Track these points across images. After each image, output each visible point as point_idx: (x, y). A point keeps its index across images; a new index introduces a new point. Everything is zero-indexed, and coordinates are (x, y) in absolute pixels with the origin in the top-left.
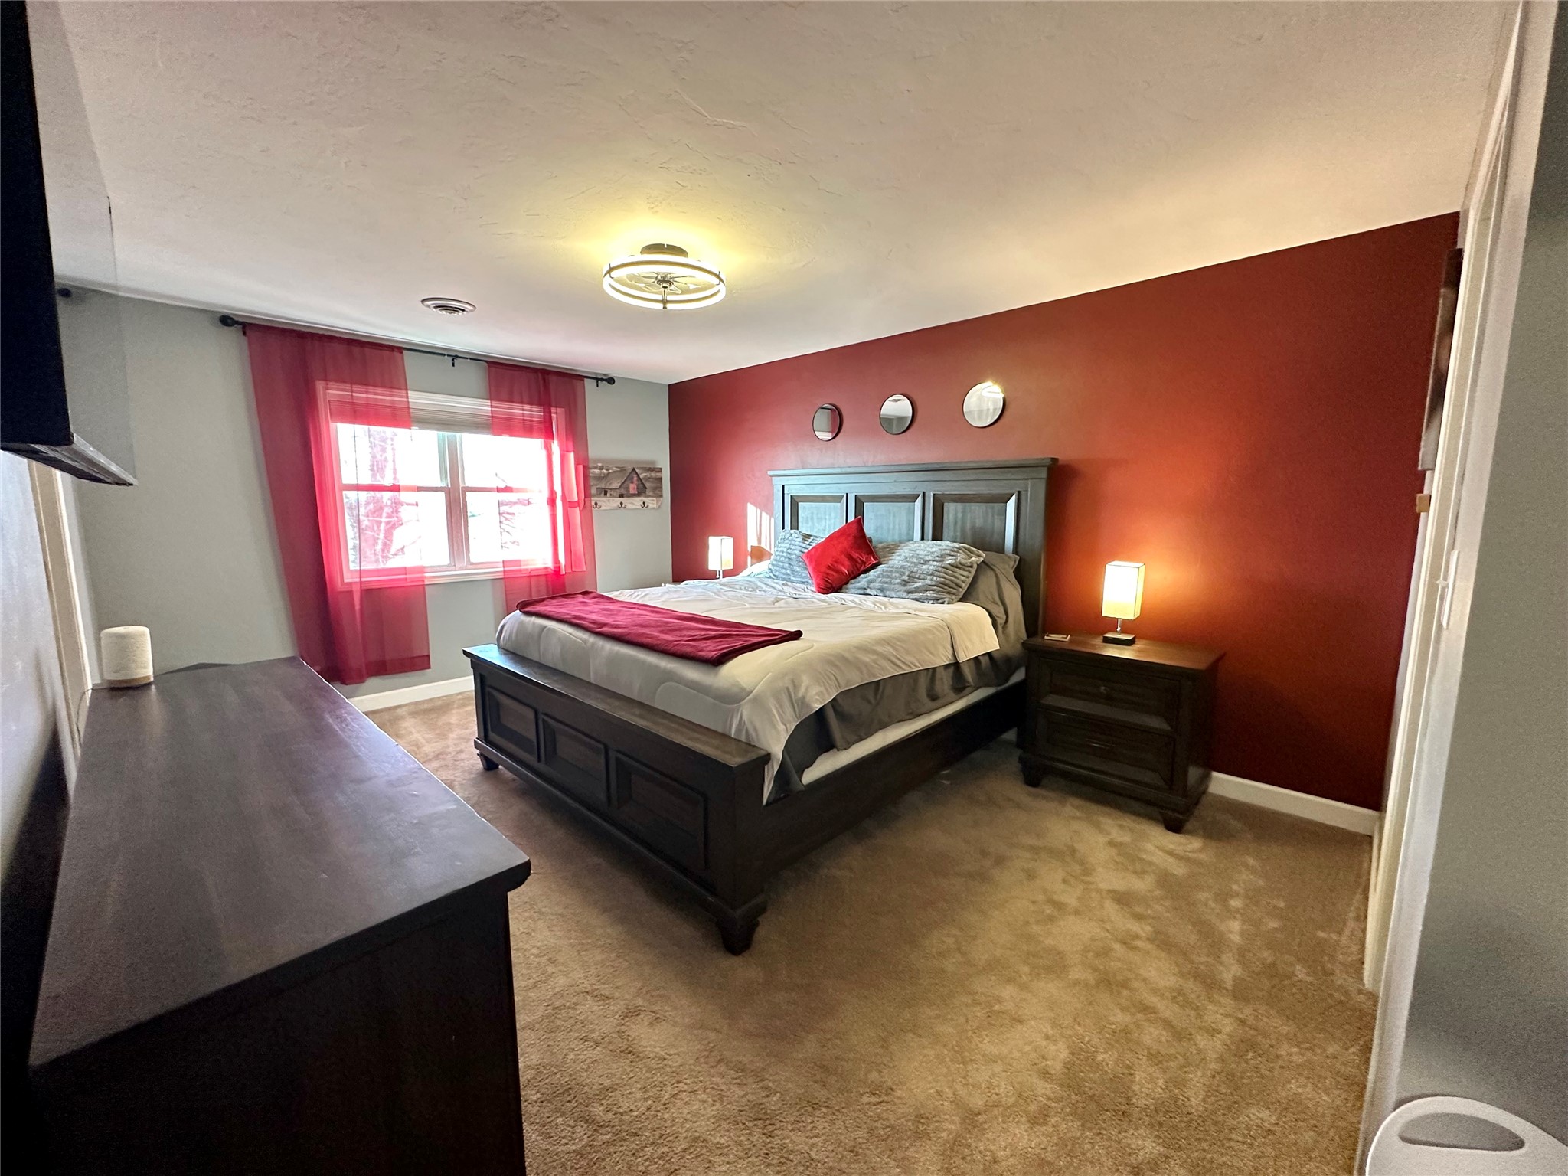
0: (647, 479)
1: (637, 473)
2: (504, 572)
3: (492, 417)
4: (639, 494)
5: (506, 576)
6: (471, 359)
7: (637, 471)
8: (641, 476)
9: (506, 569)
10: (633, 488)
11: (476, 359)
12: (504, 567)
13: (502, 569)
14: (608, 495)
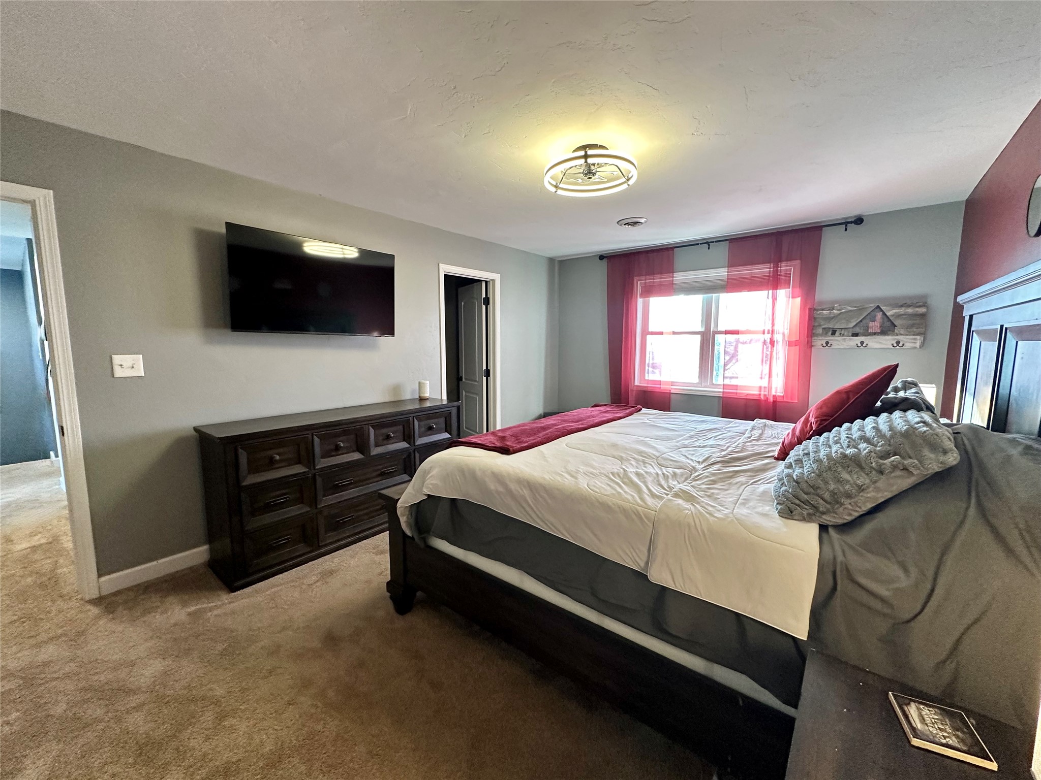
0: (898, 316)
1: (882, 311)
2: (723, 392)
3: (728, 279)
4: (883, 332)
5: (724, 396)
6: (700, 244)
7: (883, 308)
8: (888, 314)
9: (725, 390)
10: (875, 326)
11: (719, 240)
12: (723, 389)
13: (722, 390)
14: (837, 334)
